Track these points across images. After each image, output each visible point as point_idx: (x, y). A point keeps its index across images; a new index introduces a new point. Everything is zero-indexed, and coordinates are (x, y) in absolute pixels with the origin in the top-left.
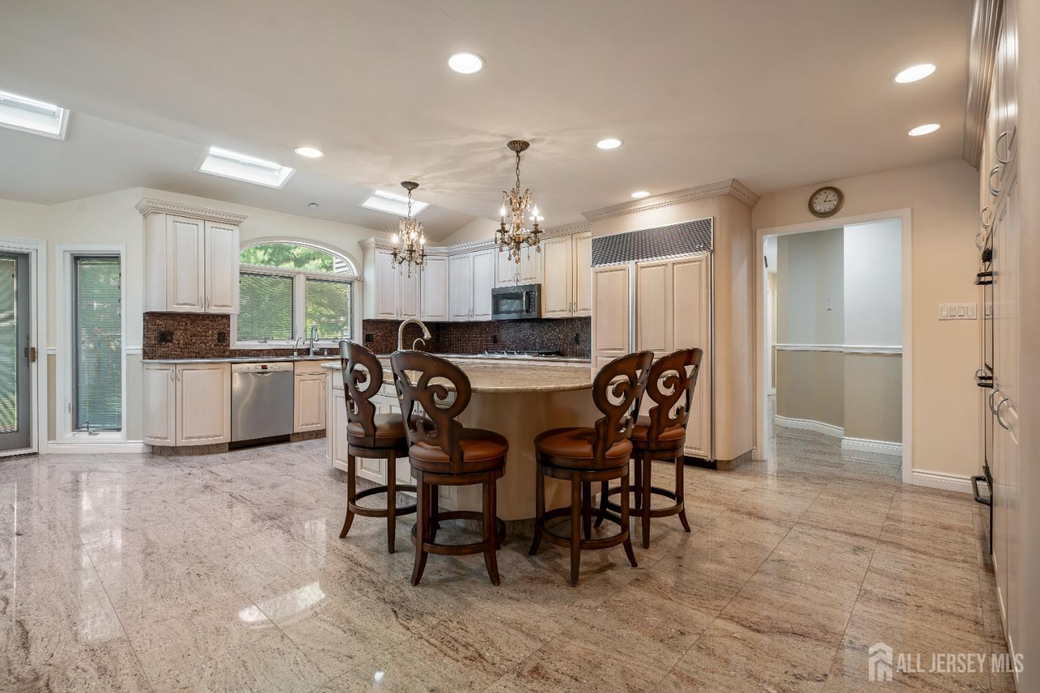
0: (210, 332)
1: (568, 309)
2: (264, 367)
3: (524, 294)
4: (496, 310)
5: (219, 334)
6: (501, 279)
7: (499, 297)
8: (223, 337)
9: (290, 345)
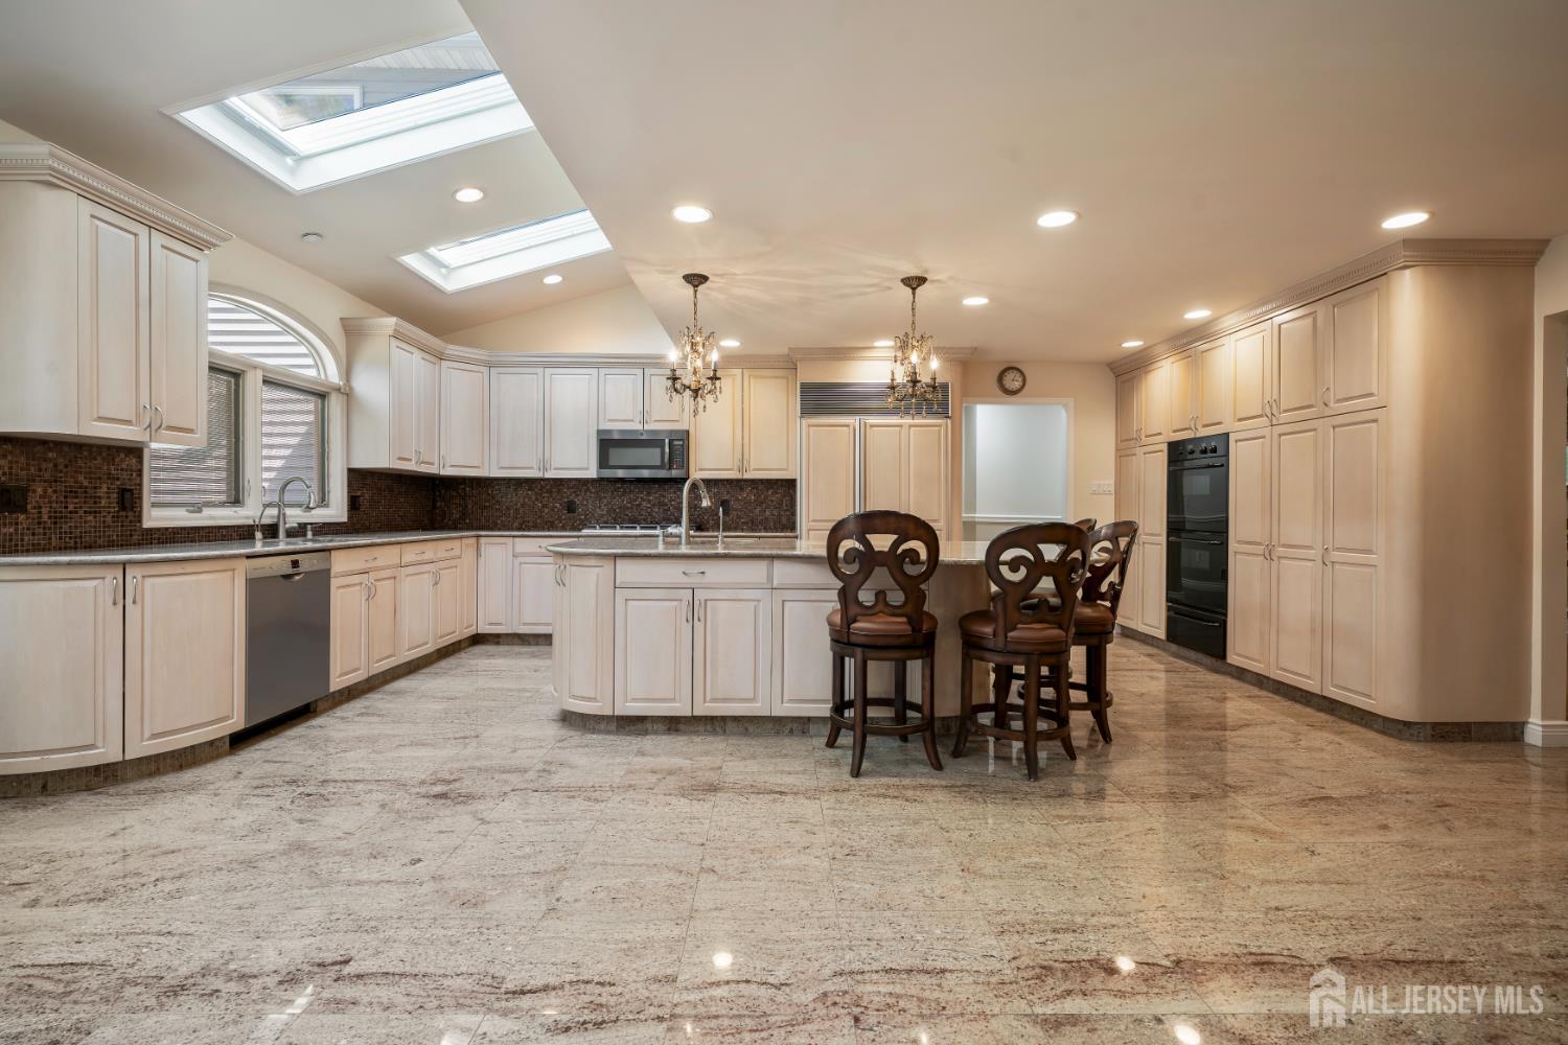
0: (104, 487)
1: (736, 467)
2: (295, 564)
3: (667, 441)
4: (603, 462)
5: (123, 492)
6: (609, 417)
7: (608, 444)
8: (129, 500)
9: (239, 518)
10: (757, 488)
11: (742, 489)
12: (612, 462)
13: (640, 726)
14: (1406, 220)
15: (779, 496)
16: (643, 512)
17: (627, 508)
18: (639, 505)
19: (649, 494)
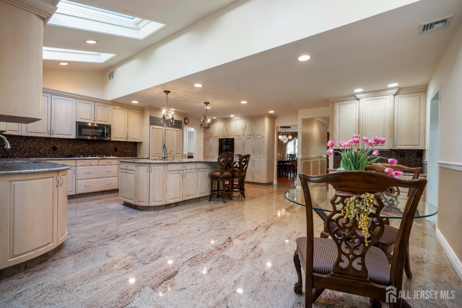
1: (125, 138)
3: (105, 128)
4: (77, 133)
6: (79, 117)
10: (126, 144)
11: (121, 144)
12: (83, 133)
13: (170, 206)
14: (271, 112)
15: (132, 146)
16: (86, 151)
17: (80, 149)
18: (85, 148)
19: (88, 145)
